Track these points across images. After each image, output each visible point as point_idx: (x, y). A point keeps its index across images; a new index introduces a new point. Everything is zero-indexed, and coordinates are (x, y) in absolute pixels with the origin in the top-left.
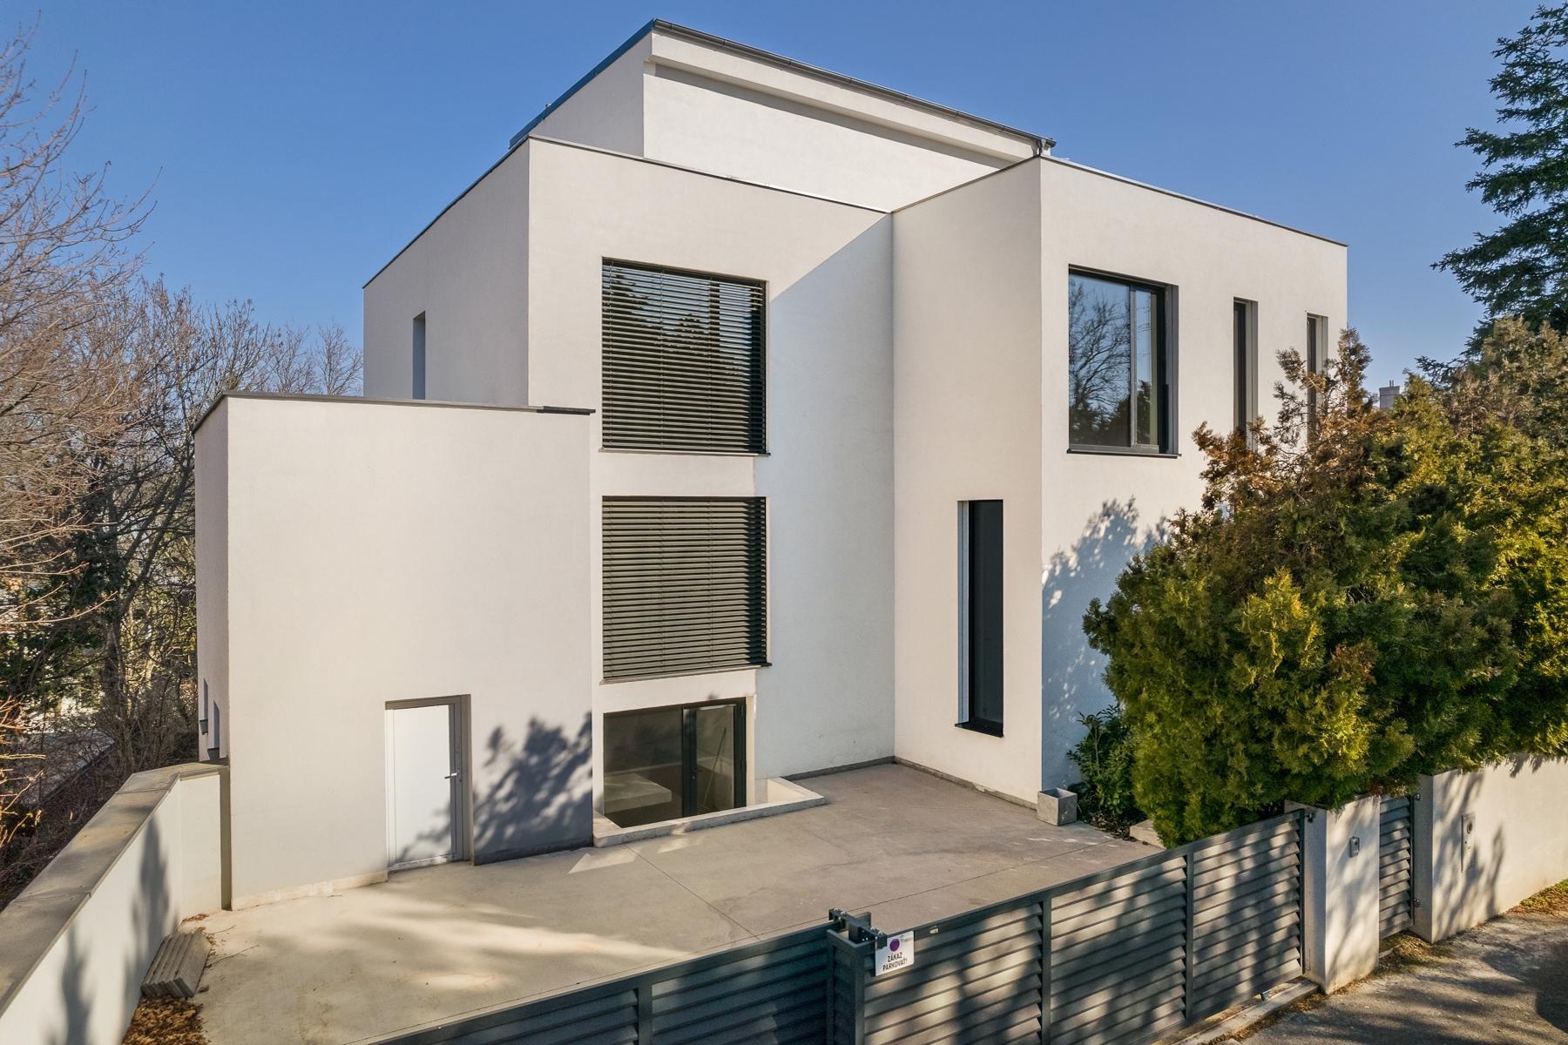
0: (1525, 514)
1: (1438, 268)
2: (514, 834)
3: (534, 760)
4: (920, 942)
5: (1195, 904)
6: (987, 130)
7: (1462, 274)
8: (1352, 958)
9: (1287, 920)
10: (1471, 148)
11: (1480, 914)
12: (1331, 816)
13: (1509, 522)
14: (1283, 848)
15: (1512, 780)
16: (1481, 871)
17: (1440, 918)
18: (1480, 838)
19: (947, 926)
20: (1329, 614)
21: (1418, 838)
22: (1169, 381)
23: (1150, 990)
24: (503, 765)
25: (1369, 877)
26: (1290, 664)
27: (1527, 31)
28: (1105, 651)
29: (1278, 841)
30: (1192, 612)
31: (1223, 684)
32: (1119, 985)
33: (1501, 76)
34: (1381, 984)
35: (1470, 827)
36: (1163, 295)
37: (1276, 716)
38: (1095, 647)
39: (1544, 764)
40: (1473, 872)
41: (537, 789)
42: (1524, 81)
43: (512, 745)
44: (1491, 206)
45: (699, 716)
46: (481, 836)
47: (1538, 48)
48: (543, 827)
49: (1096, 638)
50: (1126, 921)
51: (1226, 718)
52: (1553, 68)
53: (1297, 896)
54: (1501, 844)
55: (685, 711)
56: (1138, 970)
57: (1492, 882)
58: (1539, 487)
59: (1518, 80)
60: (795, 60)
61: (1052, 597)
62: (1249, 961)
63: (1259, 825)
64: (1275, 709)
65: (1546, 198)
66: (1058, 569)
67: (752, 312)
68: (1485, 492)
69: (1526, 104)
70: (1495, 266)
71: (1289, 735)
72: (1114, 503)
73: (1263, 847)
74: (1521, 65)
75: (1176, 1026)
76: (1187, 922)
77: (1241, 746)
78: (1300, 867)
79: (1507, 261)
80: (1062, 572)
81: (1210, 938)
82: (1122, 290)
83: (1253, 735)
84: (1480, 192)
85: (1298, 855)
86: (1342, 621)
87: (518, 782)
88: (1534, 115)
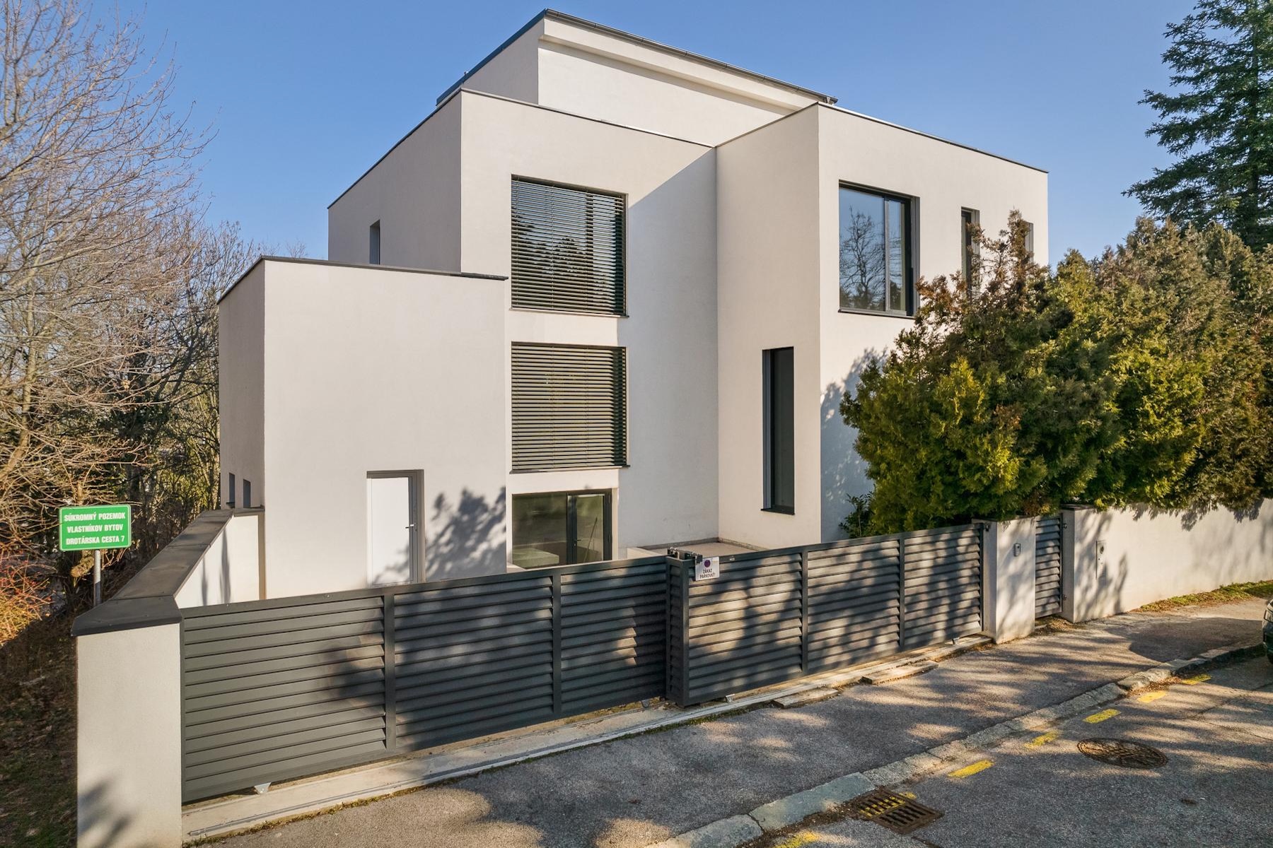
0: (1134, 336)
1: (1126, 195)
2: (452, 568)
3: (465, 518)
4: (723, 565)
5: (906, 574)
6: (786, 90)
7: (1144, 201)
8: (1014, 625)
9: (970, 595)
10: (1149, 105)
11: (1109, 609)
12: (1000, 525)
13: (1124, 341)
14: (968, 546)
15: (1134, 522)
16: (1111, 581)
17: (1079, 607)
18: (1110, 558)
19: (740, 558)
20: (994, 390)
21: (1066, 555)
22: (913, 266)
23: (874, 624)
24: (444, 520)
25: (1027, 573)
26: (967, 421)
27: (1190, 18)
28: (854, 426)
29: (964, 542)
30: (906, 390)
31: (926, 437)
32: (852, 616)
33: (1170, 51)
34: (1034, 640)
35: (1102, 549)
36: (908, 204)
37: (961, 455)
38: (848, 424)
39: (1159, 515)
40: (1104, 581)
41: (467, 538)
42: (1187, 55)
43: (450, 507)
44: (1165, 148)
45: (578, 502)
46: (429, 568)
47: (1196, 31)
48: (471, 566)
49: (848, 418)
50: (857, 575)
51: (929, 459)
52: (1209, 46)
53: (978, 580)
54: (1126, 565)
55: (569, 497)
56: (868, 608)
57: (1119, 590)
58: (1146, 318)
59: (1182, 55)
60: (647, 39)
61: (827, 414)
62: (943, 617)
63: (950, 529)
64: (959, 451)
65: (1207, 143)
66: (832, 394)
67: (617, 215)
68: (1110, 322)
69: (1191, 73)
70: (1167, 193)
71: (968, 468)
72: (873, 350)
73: (952, 543)
74: (1185, 43)
75: (892, 650)
76: (900, 583)
77: (939, 478)
78: (981, 560)
79: (1177, 190)
80: (834, 396)
81: (915, 599)
82: (879, 200)
83: (948, 470)
84: (1157, 137)
85: (979, 553)
86: (1004, 395)
87: (454, 532)
88: (1196, 80)
